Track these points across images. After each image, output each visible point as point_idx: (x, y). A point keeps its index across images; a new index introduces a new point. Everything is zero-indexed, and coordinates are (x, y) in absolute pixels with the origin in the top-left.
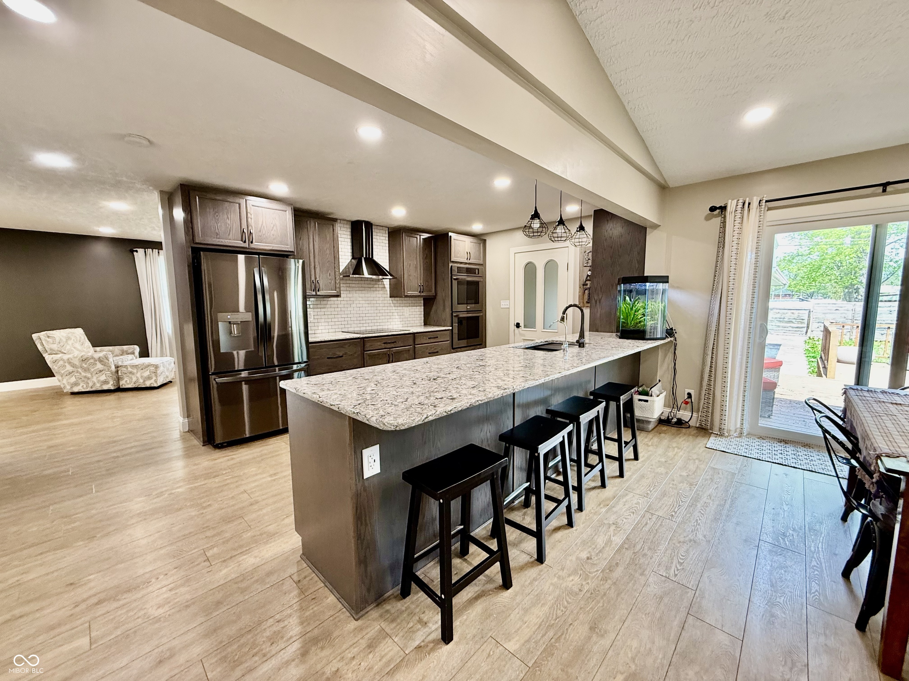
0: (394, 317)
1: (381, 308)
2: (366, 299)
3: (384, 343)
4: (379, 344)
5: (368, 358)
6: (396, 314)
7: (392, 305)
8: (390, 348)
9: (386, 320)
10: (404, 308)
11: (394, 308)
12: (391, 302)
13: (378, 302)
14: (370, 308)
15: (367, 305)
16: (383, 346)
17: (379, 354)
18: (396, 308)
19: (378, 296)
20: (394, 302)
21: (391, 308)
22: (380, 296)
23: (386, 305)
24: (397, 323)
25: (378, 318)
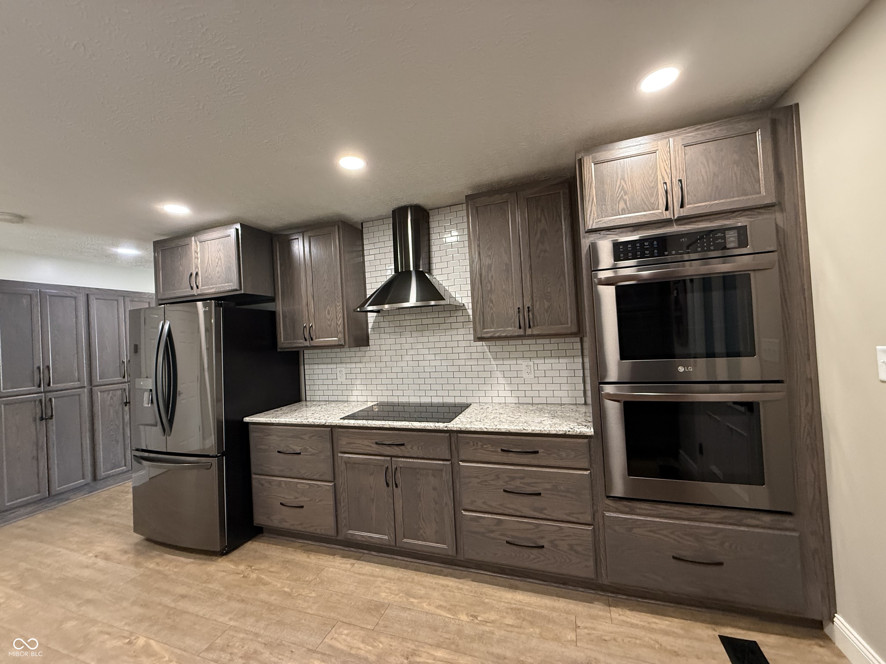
0: (495, 381)
1: (462, 362)
2: (431, 345)
3: (377, 443)
4: (366, 442)
5: (343, 467)
6: (499, 374)
7: (489, 355)
8: (391, 456)
9: (475, 387)
10: (519, 362)
11: (493, 362)
12: (486, 349)
13: (456, 350)
14: (438, 363)
15: (432, 357)
16: (375, 449)
17: (366, 463)
18: (501, 362)
19: (455, 338)
20: (493, 349)
21: (487, 362)
22: (461, 338)
23: (474, 356)
24: (501, 393)
25: (457, 381)
